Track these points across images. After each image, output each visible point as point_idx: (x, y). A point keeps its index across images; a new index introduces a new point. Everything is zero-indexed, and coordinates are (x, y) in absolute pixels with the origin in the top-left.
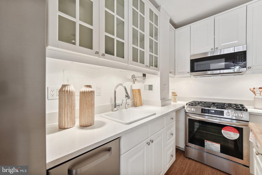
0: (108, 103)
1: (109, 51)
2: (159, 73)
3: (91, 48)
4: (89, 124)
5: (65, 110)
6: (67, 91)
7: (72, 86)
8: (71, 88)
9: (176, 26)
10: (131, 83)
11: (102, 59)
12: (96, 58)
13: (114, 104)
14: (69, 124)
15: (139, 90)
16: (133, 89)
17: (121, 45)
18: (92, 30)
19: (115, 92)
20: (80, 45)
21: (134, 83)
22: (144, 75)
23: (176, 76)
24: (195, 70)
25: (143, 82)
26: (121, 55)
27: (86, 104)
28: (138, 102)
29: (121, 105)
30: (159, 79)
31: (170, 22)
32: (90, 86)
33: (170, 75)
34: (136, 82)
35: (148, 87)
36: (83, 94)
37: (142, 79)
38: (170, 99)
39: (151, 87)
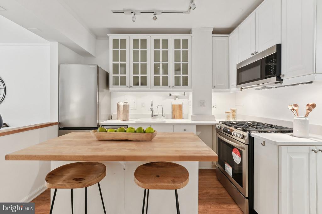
1: (136, 83)
3: (126, 85)
11: (131, 89)
15: (180, 106)
16: (173, 104)
18: (126, 77)
20: (121, 85)
21: (175, 100)
23: (231, 90)
24: (241, 82)
25: (188, 98)
29: (157, 116)
31: (213, 34)
34: (177, 99)
38: (212, 115)
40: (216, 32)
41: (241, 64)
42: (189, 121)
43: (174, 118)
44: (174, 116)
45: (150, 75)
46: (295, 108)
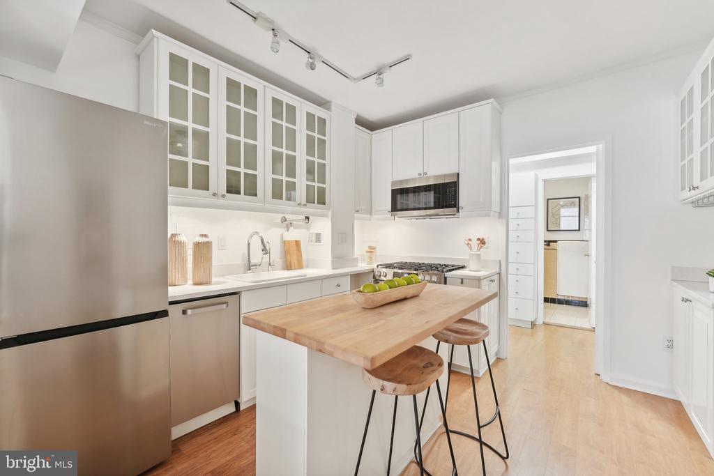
0: (240, 261)
1: (233, 189)
2: (330, 213)
3: (207, 189)
4: (204, 282)
5: (175, 264)
6: (178, 241)
7: (183, 235)
8: (182, 238)
9: (372, 126)
10: (282, 230)
11: (222, 201)
12: (214, 200)
13: (247, 263)
14: (180, 281)
15: (297, 243)
16: (285, 239)
17: (252, 180)
18: (207, 167)
19: (249, 244)
20: (193, 188)
21: (288, 231)
22: (307, 218)
23: (374, 217)
24: (399, 207)
25: (308, 229)
26: (252, 191)
27: (201, 257)
28: (294, 261)
29: (260, 265)
30: (329, 223)
31: (356, 123)
32: (206, 236)
33: (356, 215)
34: (291, 228)
35: (314, 238)
36: (197, 246)
37: (303, 223)
38: (355, 256)
39: (318, 238)
40: (360, 122)
41: (401, 182)
42: (327, 270)
43: (288, 267)
44: (288, 263)
45: (265, 175)
46: (470, 242)
